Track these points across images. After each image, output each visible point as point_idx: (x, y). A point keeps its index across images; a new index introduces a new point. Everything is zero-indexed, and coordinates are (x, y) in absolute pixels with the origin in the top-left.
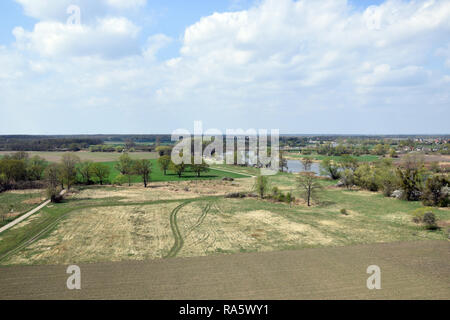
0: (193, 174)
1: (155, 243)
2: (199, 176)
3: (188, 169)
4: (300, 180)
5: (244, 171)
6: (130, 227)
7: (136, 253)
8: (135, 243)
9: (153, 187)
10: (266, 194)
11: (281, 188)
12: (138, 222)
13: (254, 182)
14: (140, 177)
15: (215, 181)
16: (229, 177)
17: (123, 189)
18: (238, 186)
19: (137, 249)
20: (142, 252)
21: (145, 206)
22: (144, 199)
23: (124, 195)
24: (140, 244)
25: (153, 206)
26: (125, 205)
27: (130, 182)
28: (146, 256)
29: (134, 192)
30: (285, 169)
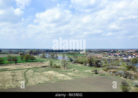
0: (31, 61)
1: (19, 82)
2: (32, 61)
3: (29, 59)
4: (62, 62)
5: (46, 59)
6: (11, 77)
7: (13, 86)
8: (13, 82)
9: (18, 65)
10: (52, 66)
11: (57, 64)
12: (13, 76)
13: (49, 63)
14: (14, 62)
15: (37, 63)
16: (41, 61)
17: (8, 66)
18: (44, 64)
19: (13, 84)
20: (15, 85)
21: (16, 71)
22: (15, 68)
23: (9, 68)
24: (14, 83)
25: (18, 71)
26: (9, 70)
27: (11, 63)
28: (17, 86)
29: (12, 67)
30: (57, 59)
